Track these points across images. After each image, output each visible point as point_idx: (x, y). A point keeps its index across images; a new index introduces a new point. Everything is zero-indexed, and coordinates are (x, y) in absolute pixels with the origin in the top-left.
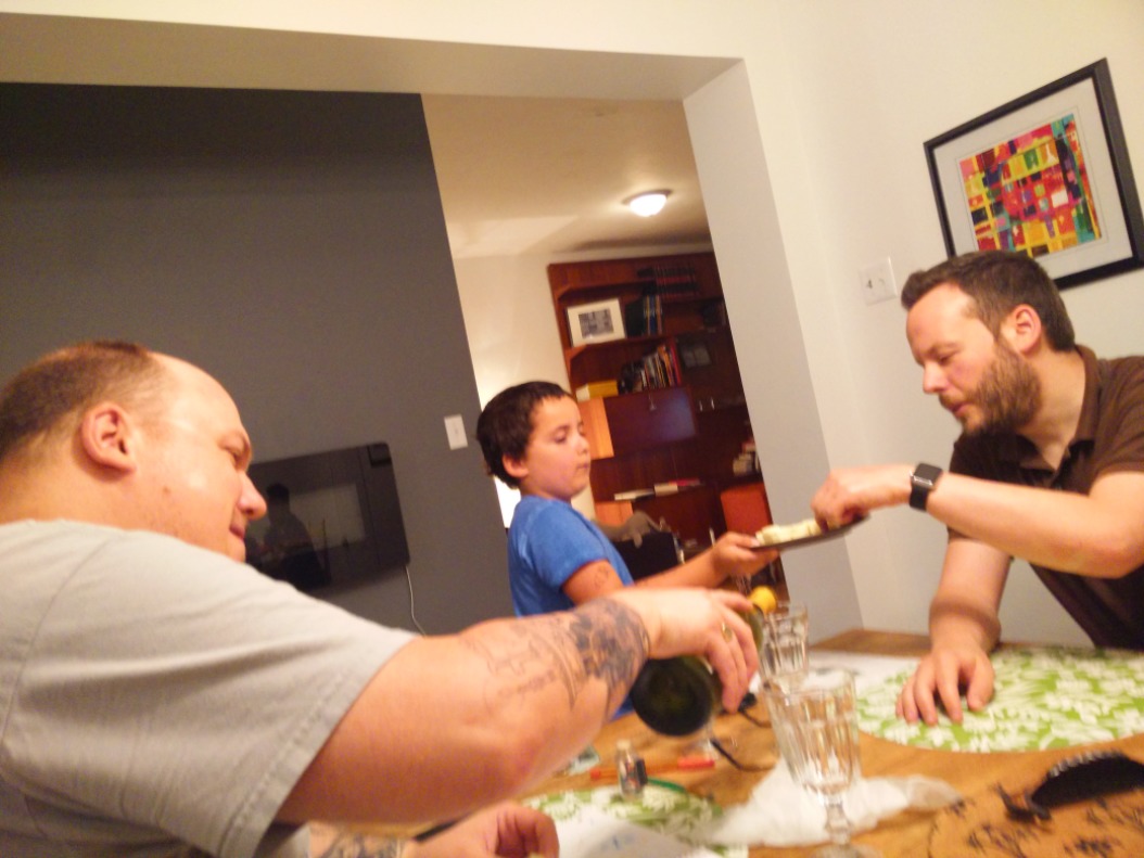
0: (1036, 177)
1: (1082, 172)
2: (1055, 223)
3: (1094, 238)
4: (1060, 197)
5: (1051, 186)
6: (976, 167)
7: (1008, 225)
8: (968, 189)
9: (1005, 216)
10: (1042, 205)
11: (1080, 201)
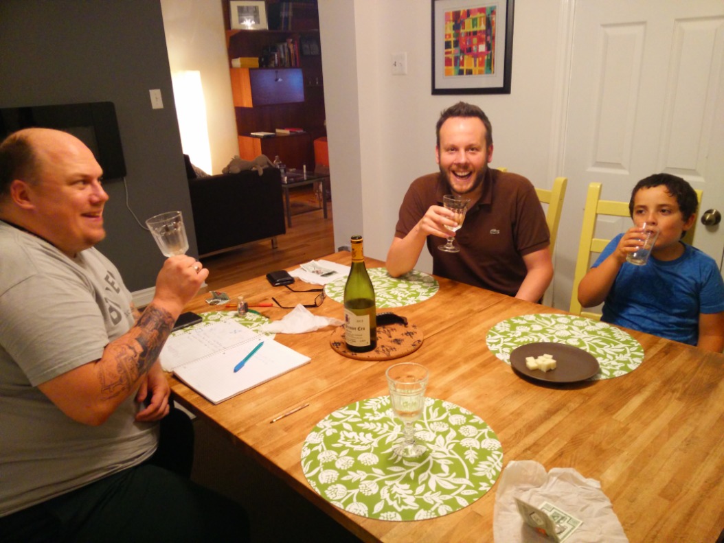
0: (475, 33)
1: (493, 38)
2: (477, 60)
3: (490, 73)
4: (482, 48)
5: (480, 41)
6: (451, 18)
7: (459, 55)
8: (446, 28)
9: (458, 49)
10: (474, 48)
11: (490, 52)
